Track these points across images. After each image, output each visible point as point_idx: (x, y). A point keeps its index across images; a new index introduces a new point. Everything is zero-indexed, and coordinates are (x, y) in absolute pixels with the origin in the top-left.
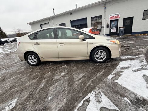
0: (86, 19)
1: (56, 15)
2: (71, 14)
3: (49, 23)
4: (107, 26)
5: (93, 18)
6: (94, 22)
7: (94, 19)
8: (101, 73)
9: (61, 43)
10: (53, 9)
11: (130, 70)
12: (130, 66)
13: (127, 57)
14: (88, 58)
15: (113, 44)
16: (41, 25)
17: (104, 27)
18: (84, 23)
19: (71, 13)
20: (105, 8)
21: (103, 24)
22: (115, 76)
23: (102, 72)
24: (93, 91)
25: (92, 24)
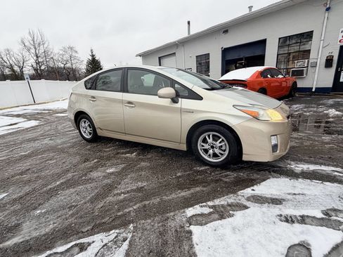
0: (263, 43)
1: (193, 35)
2: (226, 32)
3: (175, 53)
4: (329, 63)
5: (284, 42)
6: (285, 50)
7: (288, 43)
8: (183, 194)
9: (130, 103)
10: (189, 23)
11: (276, 210)
12: (290, 197)
13: (312, 167)
14: (184, 147)
15: (250, 120)
16: (160, 58)
17: (316, 67)
18: (258, 53)
19: (225, 29)
20: (328, 9)
21: (312, 55)
22: (210, 214)
23: (192, 191)
24: (113, 231)
25: (278, 55)
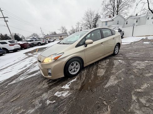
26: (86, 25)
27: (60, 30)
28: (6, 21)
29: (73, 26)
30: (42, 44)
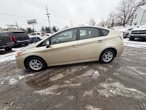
26: (119, 17)
27: (88, 23)
28: (48, 17)
29: (103, 19)
30: (66, 37)
